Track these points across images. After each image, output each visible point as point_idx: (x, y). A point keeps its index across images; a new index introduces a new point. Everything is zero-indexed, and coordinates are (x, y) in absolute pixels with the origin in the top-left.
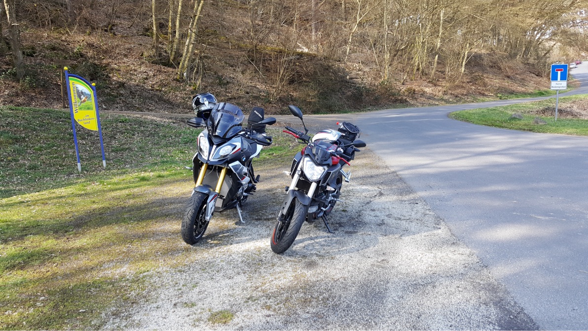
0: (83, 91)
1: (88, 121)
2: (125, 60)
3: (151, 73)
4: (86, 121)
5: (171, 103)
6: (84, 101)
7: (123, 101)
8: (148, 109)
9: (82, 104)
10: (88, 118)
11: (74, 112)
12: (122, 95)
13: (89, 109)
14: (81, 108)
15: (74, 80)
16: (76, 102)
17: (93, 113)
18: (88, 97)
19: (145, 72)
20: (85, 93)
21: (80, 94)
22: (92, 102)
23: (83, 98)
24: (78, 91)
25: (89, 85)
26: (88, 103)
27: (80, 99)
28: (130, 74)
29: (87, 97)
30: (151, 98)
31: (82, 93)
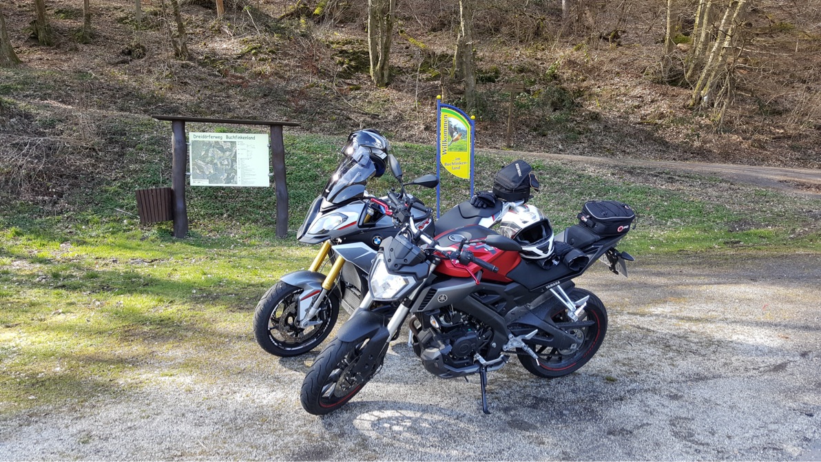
0: (457, 126)
1: (458, 166)
2: (617, 80)
3: (649, 98)
4: (454, 166)
5: (665, 144)
6: (457, 139)
7: (589, 140)
8: (624, 151)
9: (454, 143)
10: (458, 161)
11: (442, 153)
12: (591, 131)
13: (461, 149)
14: (451, 149)
15: (446, 111)
16: (445, 141)
17: (466, 157)
18: (463, 133)
19: (640, 97)
20: (459, 128)
21: (452, 130)
22: (467, 142)
23: (456, 135)
24: (450, 126)
25: (466, 118)
26: (461, 142)
27: (452, 136)
28: (616, 100)
29: (461, 135)
30: (634, 136)
31: (455, 128)
